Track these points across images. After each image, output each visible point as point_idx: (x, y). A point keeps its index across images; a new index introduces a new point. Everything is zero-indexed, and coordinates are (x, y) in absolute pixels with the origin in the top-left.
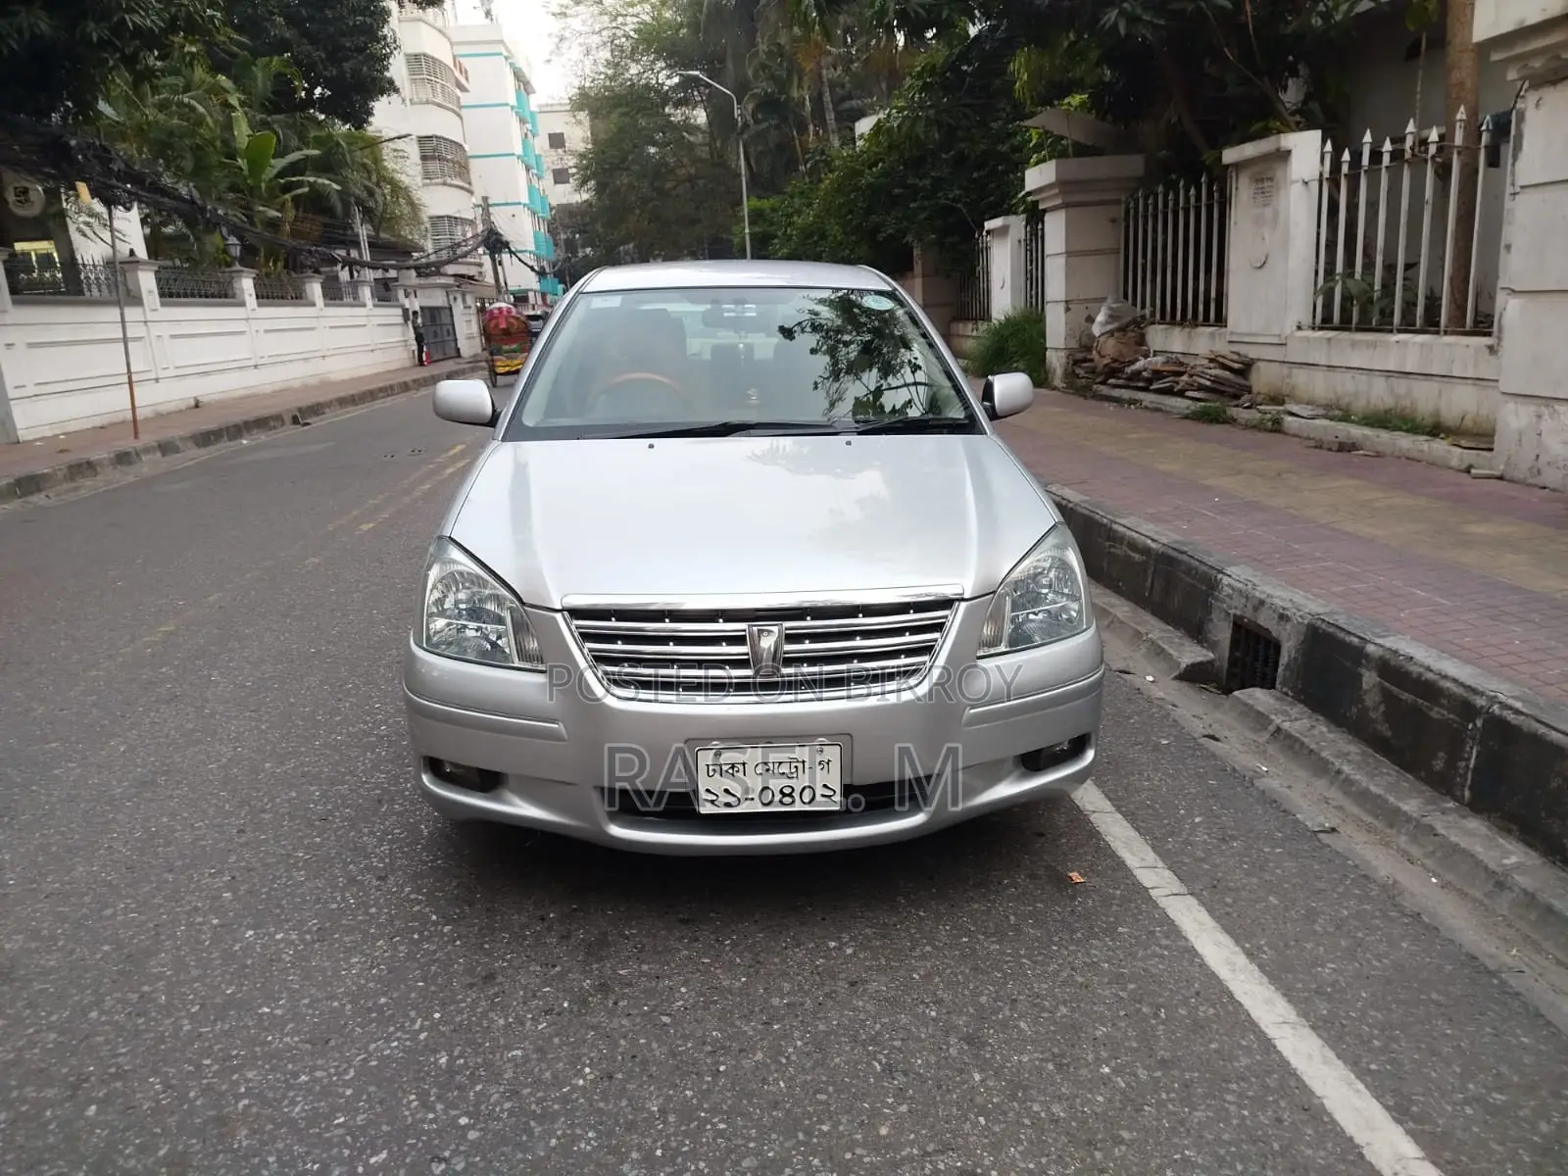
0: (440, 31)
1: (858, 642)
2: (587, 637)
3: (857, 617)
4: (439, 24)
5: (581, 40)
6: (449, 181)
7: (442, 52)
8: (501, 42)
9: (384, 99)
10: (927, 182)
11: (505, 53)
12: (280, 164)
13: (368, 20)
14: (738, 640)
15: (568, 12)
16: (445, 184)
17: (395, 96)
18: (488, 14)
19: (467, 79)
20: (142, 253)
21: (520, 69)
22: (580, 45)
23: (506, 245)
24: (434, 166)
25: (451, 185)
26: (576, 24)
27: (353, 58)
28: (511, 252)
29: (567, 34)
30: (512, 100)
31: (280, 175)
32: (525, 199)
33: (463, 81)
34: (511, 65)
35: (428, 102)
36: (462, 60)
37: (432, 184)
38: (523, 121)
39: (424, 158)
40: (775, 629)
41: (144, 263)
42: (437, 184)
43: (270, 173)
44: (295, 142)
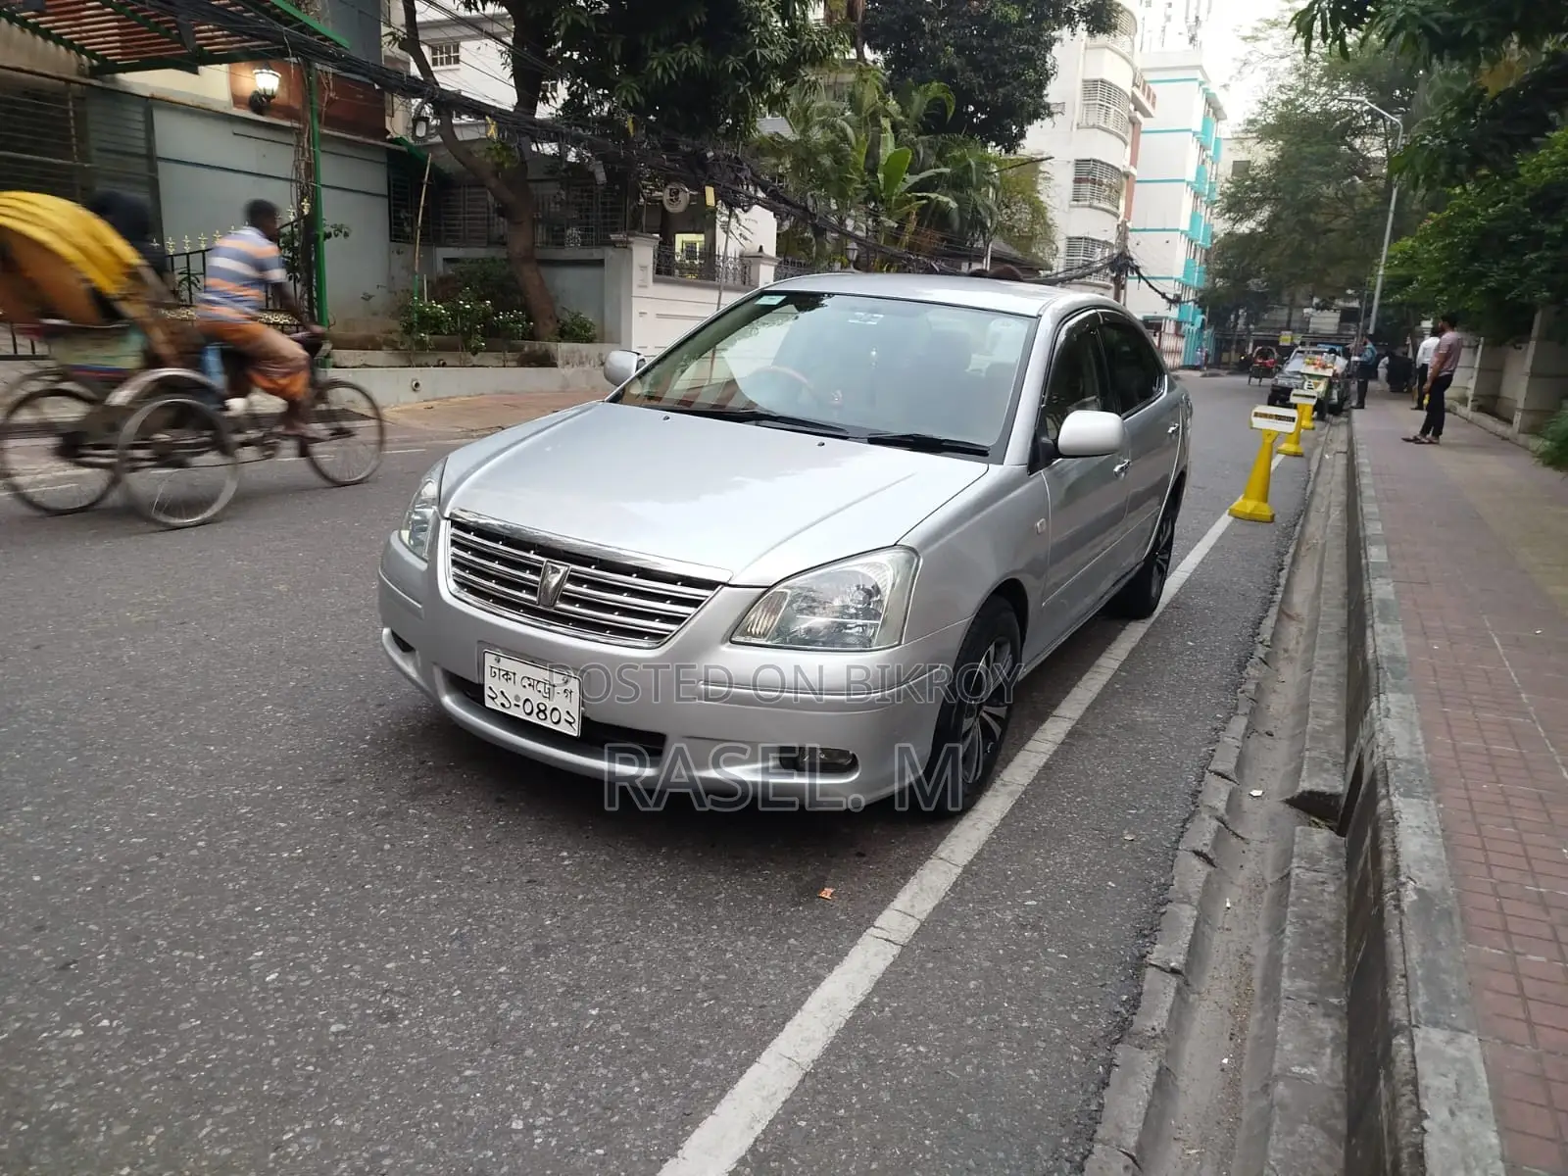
0: (1124, 57)
1: (624, 598)
2: (454, 543)
3: (630, 575)
4: (1125, 50)
5: (1266, 64)
6: (1096, 203)
7: (1122, 79)
8: (1200, 67)
9: (1037, 123)
10: (1557, 229)
11: (1201, 78)
12: (912, 179)
13: (1032, 48)
14: (536, 571)
15: (1261, 35)
16: (1090, 206)
17: (1048, 120)
18: (1192, 39)
19: (1153, 104)
20: (771, 250)
21: (1214, 94)
22: (1264, 69)
23: (1136, 269)
24: (1086, 188)
25: (1096, 208)
26: (1265, 47)
27: (1009, 84)
28: (1140, 276)
29: (1253, 58)
30: (1197, 126)
31: (911, 189)
32: (1185, 225)
33: (1148, 105)
34: (1205, 90)
35: (1093, 127)
36: (1151, 85)
37: (1078, 206)
38: (1203, 148)
39: (1077, 181)
40: (563, 569)
41: (771, 259)
42: (1083, 206)
43: (902, 187)
44: (933, 161)
